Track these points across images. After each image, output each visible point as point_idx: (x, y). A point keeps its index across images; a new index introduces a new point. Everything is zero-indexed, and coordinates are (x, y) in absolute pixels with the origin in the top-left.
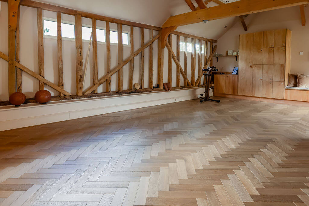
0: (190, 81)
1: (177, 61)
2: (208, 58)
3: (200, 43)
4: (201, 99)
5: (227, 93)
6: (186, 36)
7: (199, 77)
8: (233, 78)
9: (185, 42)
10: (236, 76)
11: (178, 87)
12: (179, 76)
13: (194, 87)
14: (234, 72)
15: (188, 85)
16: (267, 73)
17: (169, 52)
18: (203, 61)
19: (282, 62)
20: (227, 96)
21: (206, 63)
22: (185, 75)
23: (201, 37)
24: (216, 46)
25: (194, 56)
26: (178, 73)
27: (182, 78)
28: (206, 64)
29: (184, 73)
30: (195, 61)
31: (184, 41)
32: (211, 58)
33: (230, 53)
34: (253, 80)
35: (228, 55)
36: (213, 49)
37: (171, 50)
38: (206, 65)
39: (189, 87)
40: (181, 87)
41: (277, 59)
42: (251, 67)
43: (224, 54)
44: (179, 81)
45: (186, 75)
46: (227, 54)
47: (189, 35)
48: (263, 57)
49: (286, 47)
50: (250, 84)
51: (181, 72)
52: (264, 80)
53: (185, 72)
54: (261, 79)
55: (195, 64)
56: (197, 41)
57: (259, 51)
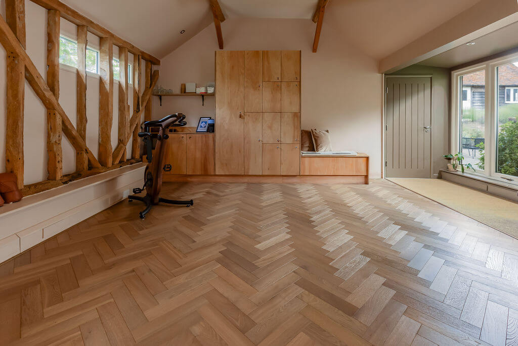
0: (95, 154)
1: (48, 94)
2: (141, 95)
3: (123, 56)
4: (134, 200)
5: (190, 173)
6: (84, 23)
7: (121, 142)
8: (204, 139)
9: (77, 40)
10: (211, 135)
11: (55, 179)
12: (58, 143)
13: (109, 169)
14: (201, 127)
15: (91, 167)
16: (270, 127)
17: (8, 57)
18: (130, 102)
19: (295, 109)
20: (189, 179)
21: (138, 108)
22: (80, 140)
23: (125, 42)
24: (157, 72)
25: (107, 87)
26: (55, 132)
27: (67, 151)
28: (137, 110)
29: (74, 133)
30: (110, 99)
31: (75, 37)
32: (148, 97)
33: (190, 88)
34: (246, 142)
35: (185, 92)
36: (152, 78)
37: (18, 50)
38: (137, 112)
39: (95, 174)
40: (66, 179)
41: (288, 102)
42: (240, 116)
43: (177, 90)
44: (58, 159)
45: (84, 138)
46: (183, 90)
47: (92, 22)
48: (263, 98)
49: (300, 82)
50: (240, 152)
51: (66, 130)
52: (265, 141)
53: (79, 130)
54: (261, 140)
55: (110, 106)
56: (116, 49)
57: (256, 86)
